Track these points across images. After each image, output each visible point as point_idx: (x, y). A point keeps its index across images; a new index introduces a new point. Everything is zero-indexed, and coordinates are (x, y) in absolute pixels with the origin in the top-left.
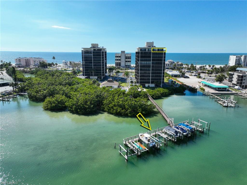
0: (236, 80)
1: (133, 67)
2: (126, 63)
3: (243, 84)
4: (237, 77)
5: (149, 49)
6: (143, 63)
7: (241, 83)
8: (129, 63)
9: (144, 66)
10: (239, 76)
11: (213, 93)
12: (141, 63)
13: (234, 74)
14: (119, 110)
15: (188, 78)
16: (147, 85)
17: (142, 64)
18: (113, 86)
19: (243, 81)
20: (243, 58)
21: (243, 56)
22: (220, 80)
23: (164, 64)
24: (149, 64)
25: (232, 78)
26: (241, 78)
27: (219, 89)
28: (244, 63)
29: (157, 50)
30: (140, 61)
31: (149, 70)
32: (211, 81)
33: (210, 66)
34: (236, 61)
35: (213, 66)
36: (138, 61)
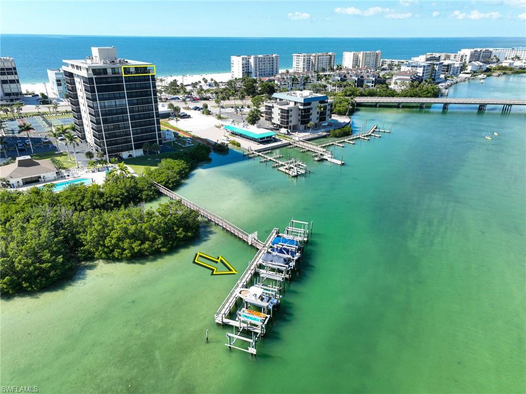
0: (279, 117)
1: (26, 95)
2: (6, 86)
3: (290, 124)
4: (279, 111)
5: (113, 69)
6: (106, 104)
7: (288, 123)
8: (13, 86)
9: (111, 113)
10: (282, 111)
12: (103, 105)
13: (273, 107)
14: (136, 246)
15: (189, 117)
16: (125, 155)
17: (105, 107)
18: (42, 177)
19: (290, 119)
20: (252, 61)
21: (252, 57)
22: (254, 119)
23: (156, 102)
24: (122, 105)
25: (271, 113)
26: (285, 114)
27: (263, 141)
28: (256, 70)
29: (133, 70)
30: (98, 102)
31: (123, 120)
32: (242, 124)
33: (206, 81)
34: (243, 67)
35: (212, 80)
36: (94, 100)
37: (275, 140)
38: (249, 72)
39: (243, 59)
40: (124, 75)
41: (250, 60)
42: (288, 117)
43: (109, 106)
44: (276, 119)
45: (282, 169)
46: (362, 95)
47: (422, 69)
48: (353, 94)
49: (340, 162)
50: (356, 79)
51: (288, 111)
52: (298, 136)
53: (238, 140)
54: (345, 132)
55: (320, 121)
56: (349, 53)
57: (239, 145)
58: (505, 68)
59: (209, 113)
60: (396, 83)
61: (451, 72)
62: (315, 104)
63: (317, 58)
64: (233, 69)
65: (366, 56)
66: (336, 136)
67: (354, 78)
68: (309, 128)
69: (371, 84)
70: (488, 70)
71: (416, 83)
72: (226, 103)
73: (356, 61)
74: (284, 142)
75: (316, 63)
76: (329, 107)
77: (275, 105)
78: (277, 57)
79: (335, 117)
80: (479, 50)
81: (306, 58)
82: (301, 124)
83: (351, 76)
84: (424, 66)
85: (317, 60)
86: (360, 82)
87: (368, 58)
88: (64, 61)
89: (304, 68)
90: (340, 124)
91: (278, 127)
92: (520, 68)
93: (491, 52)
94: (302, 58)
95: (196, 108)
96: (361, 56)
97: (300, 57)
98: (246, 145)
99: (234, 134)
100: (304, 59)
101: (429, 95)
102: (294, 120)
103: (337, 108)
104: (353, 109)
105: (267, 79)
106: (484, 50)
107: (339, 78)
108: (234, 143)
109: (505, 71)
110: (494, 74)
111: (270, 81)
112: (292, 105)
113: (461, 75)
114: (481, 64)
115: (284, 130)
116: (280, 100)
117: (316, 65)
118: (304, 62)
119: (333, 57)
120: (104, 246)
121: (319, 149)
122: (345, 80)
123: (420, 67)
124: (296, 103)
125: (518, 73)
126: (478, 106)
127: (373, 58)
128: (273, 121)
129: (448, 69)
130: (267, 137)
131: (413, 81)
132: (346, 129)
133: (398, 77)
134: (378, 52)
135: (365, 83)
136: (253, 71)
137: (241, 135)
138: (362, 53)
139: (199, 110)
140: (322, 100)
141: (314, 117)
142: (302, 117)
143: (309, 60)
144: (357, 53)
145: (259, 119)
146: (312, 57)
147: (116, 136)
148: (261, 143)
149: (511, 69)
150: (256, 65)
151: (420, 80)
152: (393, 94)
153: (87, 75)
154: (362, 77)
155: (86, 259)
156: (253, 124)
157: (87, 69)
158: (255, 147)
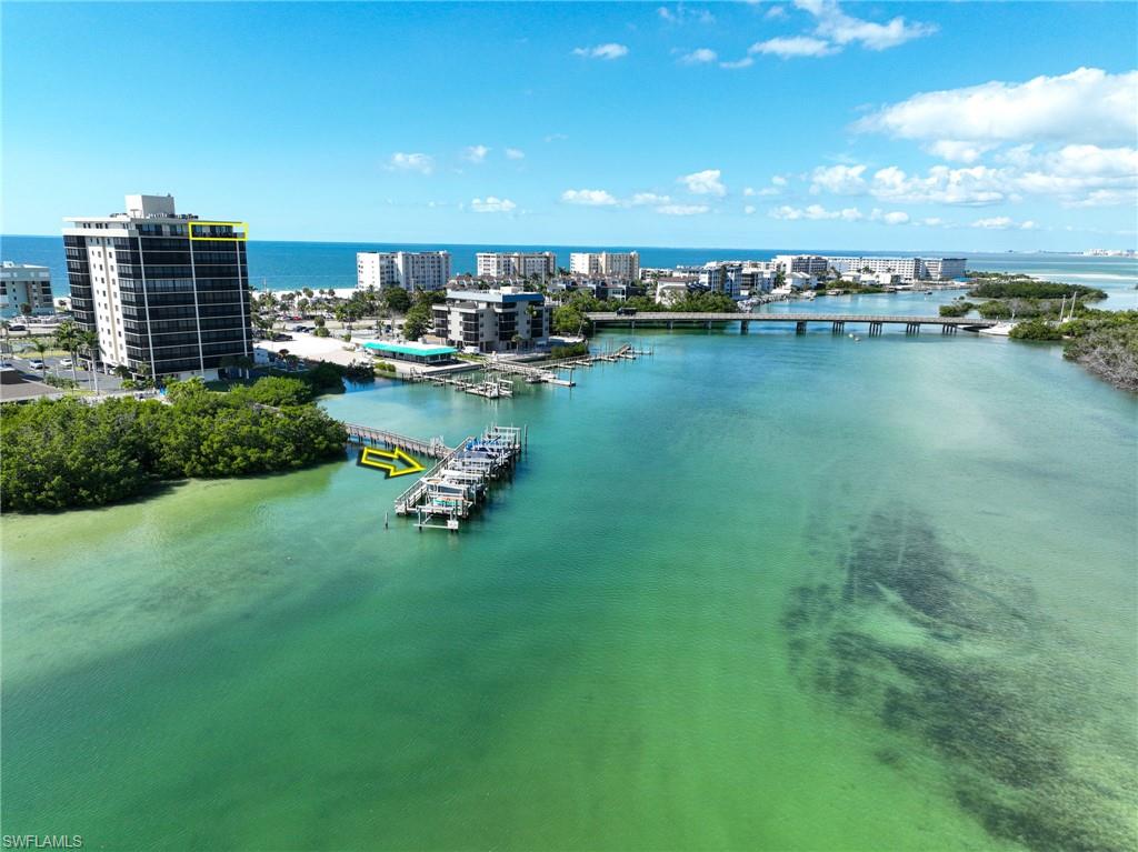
0: (461, 329)
3: (481, 340)
4: (461, 319)
5: (173, 227)
6: (158, 285)
7: (476, 337)
9: (164, 300)
10: (466, 316)
11: (431, 374)
12: (151, 285)
13: (449, 312)
14: (253, 454)
15: (290, 339)
17: (155, 289)
19: (481, 330)
20: (399, 261)
21: (400, 255)
22: (415, 333)
24: (186, 288)
25: (446, 323)
26: (472, 323)
27: (434, 360)
28: (408, 278)
29: (206, 230)
30: (144, 279)
31: (187, 315)
32: (397, 341)
33: (310, 294)
34: (382, 273)
36: (137, 275)
37: (457, 362)
38: (393, 282)
39: (381, 258)
40: (191, 238)
41: (395, 260)
42: (476, 327)
43: (162, 289)
44: (456, 330)
45: (472, 391)
46: (604, 310)
47: (707, 276)
48: (591, 310)
49: (568, 383)
50: (594, 287)
51: (476, 317)
52: (494, 357)
53: (388, 362)
54: (578, 353)
55: (533, 336)
56: (581, 255)
57: (392, 369)
58: (847, 284)
59: (326, 334)
60: (663, 294)
61: (759, 287)
62: (522, 307)
63: (522, 260)
64: (361, 277)
65: (612, 260)
66: (561, 357)
67: (589, 285)
68: (514, 345)
69: (621, 296)
70: (821, 286)
71: (696, 294)
72: (362, 323)
73: (594, 268)
74: (473, 363)
75: (522, 268)
76: (546, 315)
77: (453, 309)
78: (446, 257)
79: (558, 337)
80: (805, 257)
81: (502, 260)
82: (501, 339)
83: (585, 282)
84: (710, 272)
85: (522, 264)
86: (602, 292)
87: (616, 265)
90: (567, 344)
91: (460, 345)
92: (871, 285)
93: (826, 262)
94: (495, 259)
95: (300, 329)
96: (602, 260)
97: (491, 259)
98: (403, 368)
99: (380, 354)
100: (498, 262)
101: (720, 309)
102: (487, 332)
103: (562, 325)
104: (592, 330)
106: (814, 258)
107: (564, 286)
108: (383, 367)
109: (848, 288)
110: (830, 293)
112: (483, 306)
113: (774, 291)
114: (809, 277)
115: (469, 350)
116: (461, 301)
118: (498, 267)
119: (552, 259)
120: (199, 453)
121: (533, 371)
122: (574, 289)
123: (704, 272)
124: (489, 304)
125: (867, 291)
126: (795, 325)
127: (623, 264)
128: (451, 337)
129: (753, 280)
130: (442, 357)
131: (690, 290)
132: (578, 349)
133: (666, 285)
134: (632, 254)
135: (610, 294)
136: (402, 280)
137: (394, 356)
138: (604, 255)
139: (307, 331)
140: (537, 301)
141: (522, 330)
142: (502, 327)
143: (507, 264)
144: (596, 255)
145: (425, 333)
146: (512, 259)
147: (172, 343)
148: (431, 363)
149: (857, 286)
150: (407, 273)
151: (703, 289)
152: (660, 308)
153: (124, 233)
154: (604, 284)
155: (168, 476)
156: (415, 340)
157: (125, 226)
158: (421, 369)
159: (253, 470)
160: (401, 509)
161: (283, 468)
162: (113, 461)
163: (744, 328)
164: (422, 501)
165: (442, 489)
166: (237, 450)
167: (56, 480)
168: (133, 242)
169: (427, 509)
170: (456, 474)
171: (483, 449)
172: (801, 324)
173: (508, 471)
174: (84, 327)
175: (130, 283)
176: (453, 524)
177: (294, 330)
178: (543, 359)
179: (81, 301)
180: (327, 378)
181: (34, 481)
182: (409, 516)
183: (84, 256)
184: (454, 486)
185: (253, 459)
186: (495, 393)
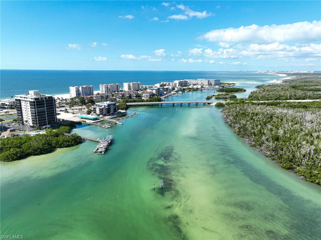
0: (99, 111)
3: (103, 114)
5: (41, 98)
6: (39, 110)
7: (102, 113)
9: (40, 112)
10: (100, 109)
11: (94, 123)
14: (68, 143)
15: (60, 114)
16: (44, 127)
17: (38, 110)
19: (103, 112)
20: (80, 89)
21: (81, 87)
22: (89, 113)
23: (55, 108)
24: (44, 110)
25: (95, 110)
27: (94, 119)
28: (83, 93)
29: (47, 98)
31: (44, 115)
32: (85, 115)
33: (59, 99)
34: (76, 92)
35: (62, 98)
36: (35, 108)
37: (99, 119)
38: (79, 94)
39: (76, 88)
40: (45, 100)
44: (98, 112)
45: (103, 126)
46: (131, 102)
48: (127, 102)
49: (121, 124)
50: (128, 95)
51: (102, 109)
52: (106, 118)
53: (84, 120)
54: (124, 115)
55: (114, 112)
56: (126, 83)
57: (85, 122)
58: (190, 89)
59: (68, 112)
60: (144, 97)
61: (169, 91)
62: (112, 106)
64: (71, 93)
65: (133, 84)
66: (120, 117)
67: (127, 95)
68: (110, 114)
69: (134, 97)
70: (184, 89)
71: (151, 96)
72: (74, 108)
73: (129, 86)
74: (102, 119)
76: (117, 107)
77: (97, 107)
78: (92, 87)
79: (120, 111)
80: (182, 81)
81: (106, 86)
83: (126, 94)
84: (156, 89)
85: (111, 87)
86: (130, 97)
87: (135, 86)
88: (15, 95)
89: (105, 91)
90: (122, 113)
91: (99, 115)
92: (196, 88)
93: (187, 82)
95: (61, 111)
96: (131, 84)
97: (103, 86)
98: (88, 121)
99: (82, 118)
100: (105, 87)
101: (156, 101)
102: (104, 112)
103: (121, 107)
104: (127, 108)
105: (89, 97)
106: (184, 81)
107: (121, 96)
108: (83, 121)
109: (190, 90)
110: (186, 91)
111: (91, 97)
112: (103, 107)
113: (172, 92)
114: (181, 87)
115: (101, 116)
116: (99, 105)
117: (111, 89)
118: (105, 88)
119: (118, 85)
120: (59, 144)
121: (114, 121)
122: (124, 96)
123: (154, 90)
124: (105, 106)
125: (195, 90)
127: (137, 85)
128: (97, 113)
129: (167, 90)
130: (96, 118)
131: (150, 95)
132: (124, 114)
133: (145, 94)
134: (139, 82)
135: (132, 97)
136: (81, 93)
137: (85, 118)
138: (131, 83)
139: (63, 111)
140: (114, 105)
141: (112, 111)
142: (108, 111)
143: (107, 87)
144: (130, 83)
145: (91, 113)
146: (109, 86)
147: (41, 120)
148: (94, 120)
149: (193, 89)
150: (82, 92)
151: (153, 95)
152: (143, 101)
153: (32, 100)
154: (131, 94)
155: (54, 148)
156: (89, 114)
157: (32, 99)
158: (92, 121)
159: (68, 146)
160: (94, 151)
161: (72, 145)
162: (46, 147)
163: (161, 105)
164: (98, 149)
165: (101, 148)
166: (65, 143)
167: (39, 150)
168: (34, 102)
169: (99, 151)
170: (103, 145)
171: (106, 140)
172: (174, 104)
173: (111, 143)
174: (21, 117)
175: (34, 110)
176: (103, 153)
177: (59, 111)
178: (116, 117)
179: (20, 112)
180: (73, 125)
181: (36, 150)
182: (96, 152)
183: (20, 103)
184: (102, 147)
185: (68, 144)
186: (107, 127)
